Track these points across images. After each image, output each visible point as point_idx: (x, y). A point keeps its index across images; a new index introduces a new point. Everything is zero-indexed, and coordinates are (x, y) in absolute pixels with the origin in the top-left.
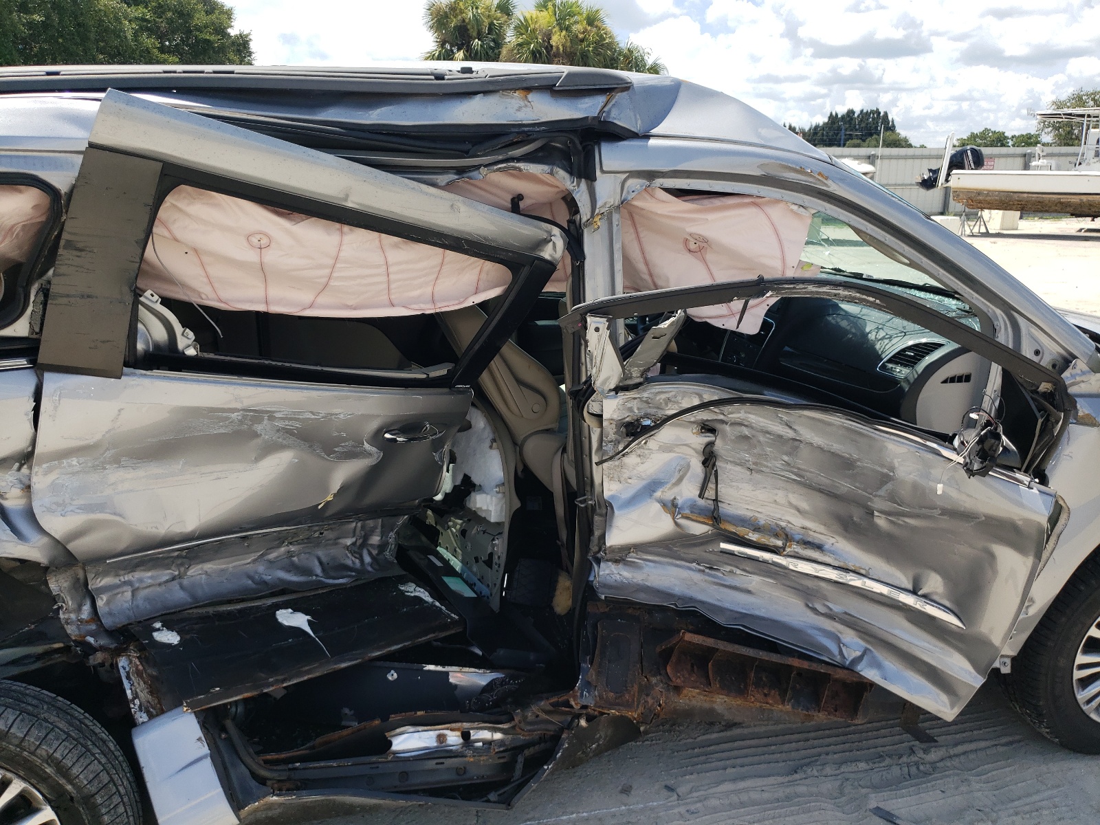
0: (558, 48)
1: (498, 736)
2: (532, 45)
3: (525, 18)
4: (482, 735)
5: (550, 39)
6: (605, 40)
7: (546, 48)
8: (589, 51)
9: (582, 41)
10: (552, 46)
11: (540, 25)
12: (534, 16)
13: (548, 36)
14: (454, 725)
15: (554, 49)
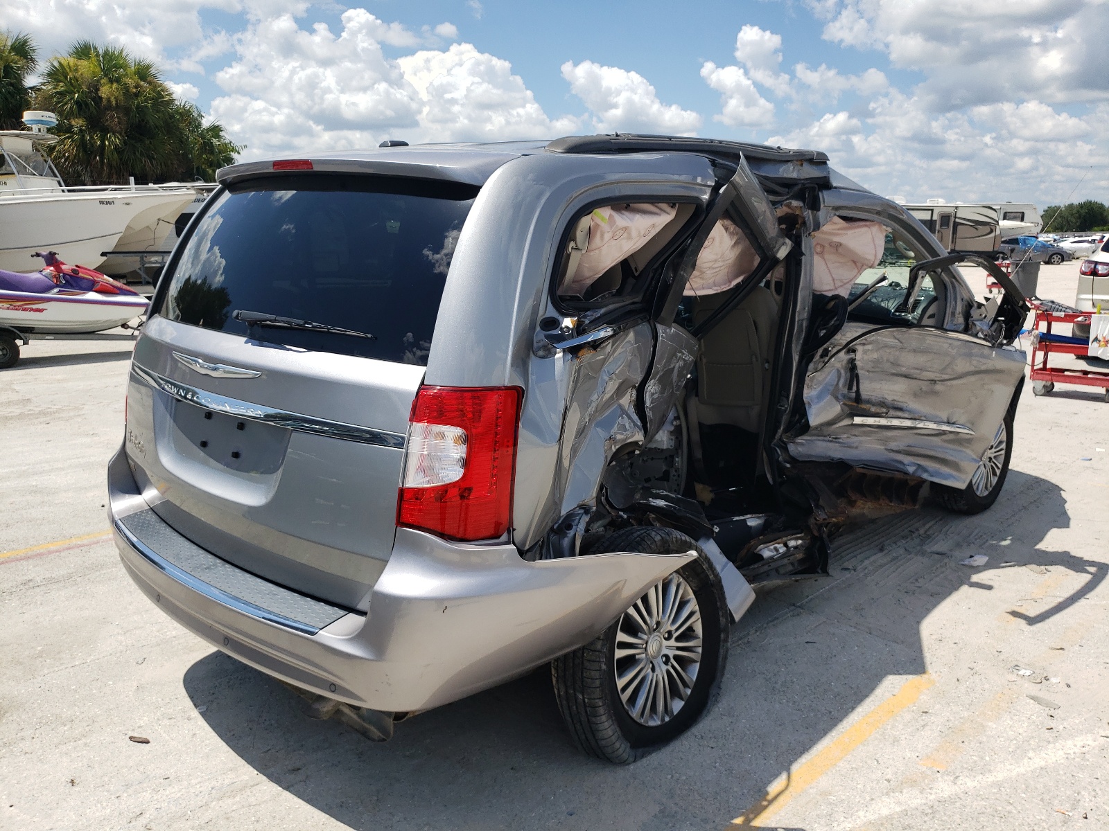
0: (109, 100)
1: (800, 542)
2: (77, 95)
3: (60, 64)
4: (792, 543)
5: (98, 90)
6: (163, 97)
7: (94, 99)
8: (146, 106)
9: (137, 95)
10: (101, 98)
11: (82, 74)
12: (71, 64)
13: (96, 87)
14: (778, 541)
15: (104, 102)
